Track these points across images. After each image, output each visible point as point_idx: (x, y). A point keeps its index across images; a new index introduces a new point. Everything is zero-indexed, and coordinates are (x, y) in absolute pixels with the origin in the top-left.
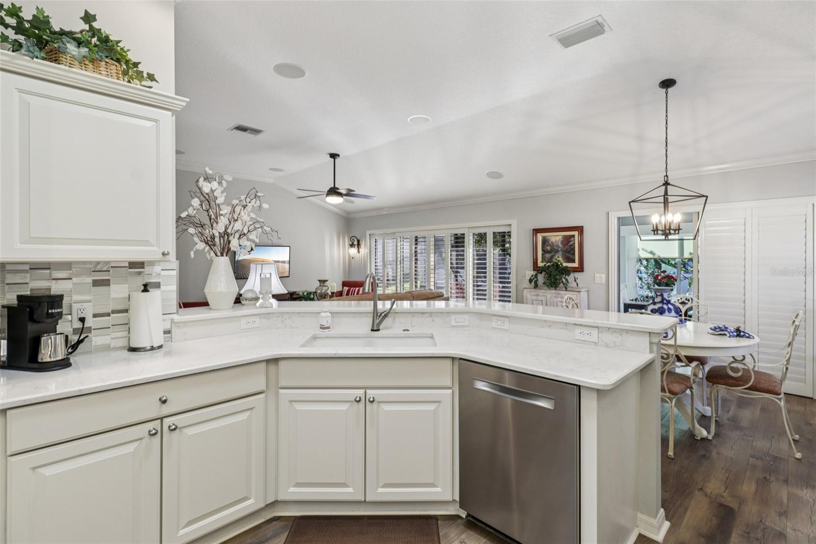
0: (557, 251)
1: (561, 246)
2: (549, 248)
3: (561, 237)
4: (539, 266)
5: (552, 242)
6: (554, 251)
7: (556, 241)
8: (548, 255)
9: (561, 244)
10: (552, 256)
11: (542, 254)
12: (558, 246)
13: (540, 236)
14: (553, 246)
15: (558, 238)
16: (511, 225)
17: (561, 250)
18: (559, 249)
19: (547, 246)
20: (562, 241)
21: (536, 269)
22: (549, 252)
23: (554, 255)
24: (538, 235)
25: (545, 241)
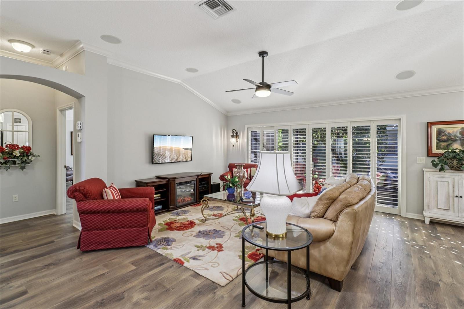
0: (455, 140)
1: (459, 136)
2: (445, 138)
3: (460, 128)
4: (433, 152)
5: (449, 133)
6: (452, 139)
7: (453, 132)
8: (443, 144)
9: (460, 134)
10: (449, 145)
11: (437, 143)
12: (455, 136)
13: (435, 129)
14: (450, 136)
15: (455, 130)
16: (400, 119)
17: (460, 139)
18: (458, 139)
19: (443, 136)
20: (460, 132)
21: (431, 155)
22: (444, 141)
23: (452, 143)
24: (433, 127)
25: (440, 133)
